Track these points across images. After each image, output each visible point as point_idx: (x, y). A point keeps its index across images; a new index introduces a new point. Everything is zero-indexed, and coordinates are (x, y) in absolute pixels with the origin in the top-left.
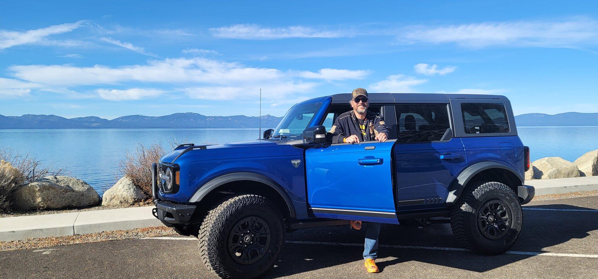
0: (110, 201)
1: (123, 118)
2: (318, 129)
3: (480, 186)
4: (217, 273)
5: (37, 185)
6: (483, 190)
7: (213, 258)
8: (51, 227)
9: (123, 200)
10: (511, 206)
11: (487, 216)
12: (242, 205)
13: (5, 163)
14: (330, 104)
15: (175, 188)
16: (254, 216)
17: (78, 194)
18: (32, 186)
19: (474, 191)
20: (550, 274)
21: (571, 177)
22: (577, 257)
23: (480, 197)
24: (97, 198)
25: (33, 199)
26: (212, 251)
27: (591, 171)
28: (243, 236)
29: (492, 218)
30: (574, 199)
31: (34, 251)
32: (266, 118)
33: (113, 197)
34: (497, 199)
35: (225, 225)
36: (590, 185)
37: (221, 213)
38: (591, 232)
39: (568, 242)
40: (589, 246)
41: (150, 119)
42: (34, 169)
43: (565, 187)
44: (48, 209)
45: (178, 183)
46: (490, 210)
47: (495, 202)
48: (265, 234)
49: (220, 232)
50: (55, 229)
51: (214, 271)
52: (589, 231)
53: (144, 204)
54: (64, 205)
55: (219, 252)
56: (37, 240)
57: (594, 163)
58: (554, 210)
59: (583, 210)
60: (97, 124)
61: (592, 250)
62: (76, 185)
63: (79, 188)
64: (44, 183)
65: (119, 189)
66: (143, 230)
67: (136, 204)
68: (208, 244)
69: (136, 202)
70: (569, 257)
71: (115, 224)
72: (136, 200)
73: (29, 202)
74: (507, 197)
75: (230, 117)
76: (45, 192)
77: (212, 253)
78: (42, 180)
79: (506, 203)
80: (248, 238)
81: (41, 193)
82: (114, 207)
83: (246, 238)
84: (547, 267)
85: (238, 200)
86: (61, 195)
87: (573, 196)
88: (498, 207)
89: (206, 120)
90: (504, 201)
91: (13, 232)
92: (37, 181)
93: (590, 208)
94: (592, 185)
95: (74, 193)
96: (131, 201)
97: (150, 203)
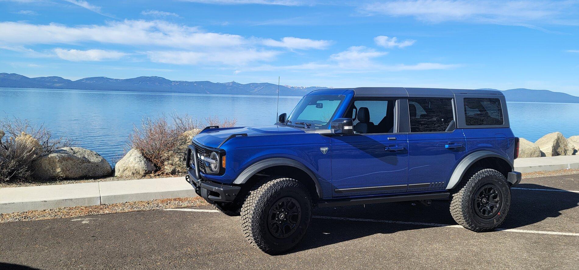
0: (123, 172)
1: (87, 79)
2: (345, 121)
3: (478, 173)
4: (258, 246)
5: (57, 156)
6: (480, 176)
7: (255, 233)
8: (79, 198)
9: (134, 172)
10: (502, 190)
11: (482, 199)
12: (280, 187)
13: (26, 135)
14: (353, 97)
15: (222, 170)
16: (288, 197)
17: (93, 165)
18: (52, 157)
19: (473, 176)
20: (536, 250)
21: (534, 157)
22: (556, 235)
23: (477, 182)
24: (110, 169)
25: (52, 169)
26: (255, 227)
27: (551, 151)
28: (279, 214)
29: (485, 200)
30: (540, 178)
31: (73, 220)
32: (231, 85)
33: (126, 168)
34: (491, 184)
35: (266, 205)
36: (552, 165)
37: (263, 194)
38: (562, 211)
39: (545, 220)
40: (563, 224)
41: (115, 81)
42: (48, 140)
43: (531, 167)
44: (67, 179)
45: (224, 166)
46: (484, 193)
47: (490, 186)
48: (296, 212)
49: (262, 211)
50: (84, 199)
51: (256, 244)
52: (560, 211)
53: (155, 176)
54: (81, 175)
55: (261, 228)
56: (67, 209)
57: (554, 144)
58: (525, 189)
59: (550, 190)
60: (60, 85)
61: (567, 228)
62: (91, 156)
63: (94, 159)
64: (63, 155)
65: (130, 161)
66: (163, 202)
67: (147, 176)
68: (252, 221)
69: (147, 174)
70: (548, 234)
71: (137, 195)
72: (147, 171)
73: (48, 171)
74: (500, 183)
75: (196, 82)
76: (64, 163)
77: (255, 228)
78: (61, 152)
79: (499, 187)
80: (282, 216)
81: (61, 164)
82: (127, 178)
83: (281, 215)
84: (532, 244)
85: (276, 183)
86: (79, 166)
87: (538, 176)
88: (491, 191)
89: (171, 85)
90: (497, 185)
91: (45, 201)
92: (56, 152)
93: (556, 187)
94: (554, 165)
95: (90, 164)
96: (142, 173)
97: (160, 175)
